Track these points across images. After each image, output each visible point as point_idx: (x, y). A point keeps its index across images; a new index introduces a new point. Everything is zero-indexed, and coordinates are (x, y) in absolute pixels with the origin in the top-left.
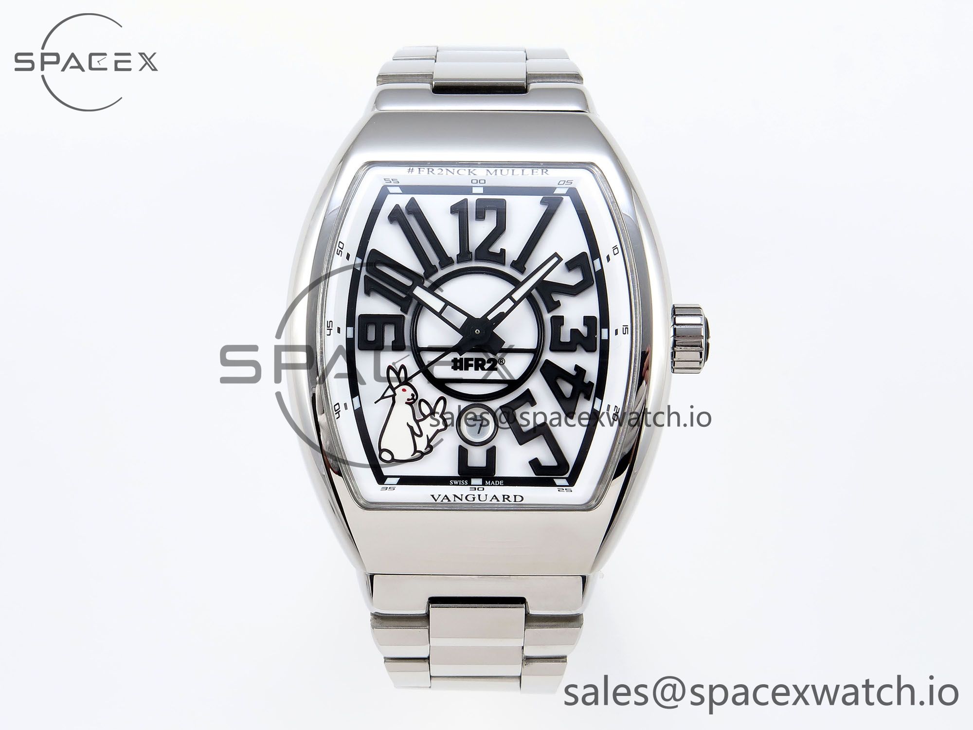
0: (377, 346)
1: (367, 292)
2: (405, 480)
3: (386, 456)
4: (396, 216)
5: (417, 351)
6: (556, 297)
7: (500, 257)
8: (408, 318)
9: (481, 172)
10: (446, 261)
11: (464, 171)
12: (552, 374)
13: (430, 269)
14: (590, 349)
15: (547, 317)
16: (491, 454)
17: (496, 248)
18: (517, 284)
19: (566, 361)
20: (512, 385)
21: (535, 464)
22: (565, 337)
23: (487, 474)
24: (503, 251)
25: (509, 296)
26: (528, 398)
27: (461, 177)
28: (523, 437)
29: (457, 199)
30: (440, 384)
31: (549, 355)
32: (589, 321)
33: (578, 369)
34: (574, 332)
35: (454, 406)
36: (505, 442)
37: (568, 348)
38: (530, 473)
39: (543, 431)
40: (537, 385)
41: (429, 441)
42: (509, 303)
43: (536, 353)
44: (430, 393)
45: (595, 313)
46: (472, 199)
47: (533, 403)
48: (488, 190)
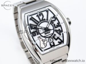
0: (35, 35)
1: (31, 29)
2: (45, 50)
3: (42, 48)
4: (31, 19)
5: (40, 34)
6: (53, 22)
7: (45, 20)
8: (37, 30)
9: (38, 11)
10: (39, 22)
11: (36, 11)
12: (56, 31)
13: (37, 24)
14: (59, 27)
15: (53, 25)
16: (54, 43)
17: (44, 19)
18: (48, 22)
19: (57, 29)
20: (53, 34)
21: (59, 42)
22: (56, 26)
23: (54, 45)
24: (45, 19)
25: (48, 24)
26: (55, 35)
27: (36, 12)
28: (56, 40)
29: (37, 15)
30: (44, 37)
31: (55, 29)
32: (58, 23)
33: (59, 29)
34: (57, 25)
35: (47, 39)
36: (54, 41)
37: (57, 27)
38: (58, 43)
39: (58, 38)
40: (55, 33)
41: (46, 44)
42: (49, 25)
43: (54, 29)
44: (44, 39)
45: (58, 22)
46: (38, 14)
47: (56, 35)
48: (39, 12)
